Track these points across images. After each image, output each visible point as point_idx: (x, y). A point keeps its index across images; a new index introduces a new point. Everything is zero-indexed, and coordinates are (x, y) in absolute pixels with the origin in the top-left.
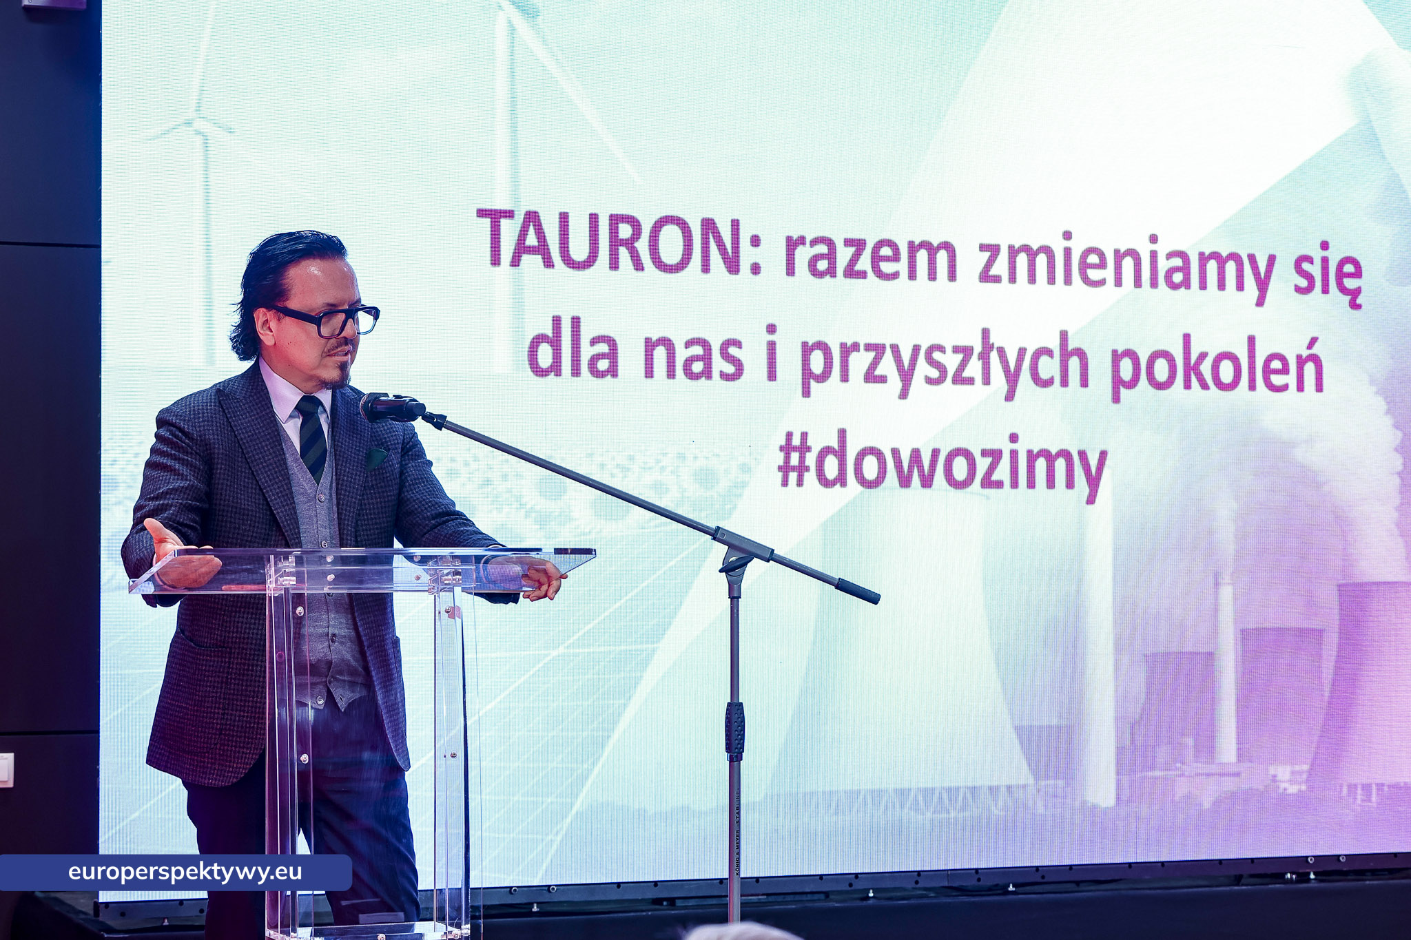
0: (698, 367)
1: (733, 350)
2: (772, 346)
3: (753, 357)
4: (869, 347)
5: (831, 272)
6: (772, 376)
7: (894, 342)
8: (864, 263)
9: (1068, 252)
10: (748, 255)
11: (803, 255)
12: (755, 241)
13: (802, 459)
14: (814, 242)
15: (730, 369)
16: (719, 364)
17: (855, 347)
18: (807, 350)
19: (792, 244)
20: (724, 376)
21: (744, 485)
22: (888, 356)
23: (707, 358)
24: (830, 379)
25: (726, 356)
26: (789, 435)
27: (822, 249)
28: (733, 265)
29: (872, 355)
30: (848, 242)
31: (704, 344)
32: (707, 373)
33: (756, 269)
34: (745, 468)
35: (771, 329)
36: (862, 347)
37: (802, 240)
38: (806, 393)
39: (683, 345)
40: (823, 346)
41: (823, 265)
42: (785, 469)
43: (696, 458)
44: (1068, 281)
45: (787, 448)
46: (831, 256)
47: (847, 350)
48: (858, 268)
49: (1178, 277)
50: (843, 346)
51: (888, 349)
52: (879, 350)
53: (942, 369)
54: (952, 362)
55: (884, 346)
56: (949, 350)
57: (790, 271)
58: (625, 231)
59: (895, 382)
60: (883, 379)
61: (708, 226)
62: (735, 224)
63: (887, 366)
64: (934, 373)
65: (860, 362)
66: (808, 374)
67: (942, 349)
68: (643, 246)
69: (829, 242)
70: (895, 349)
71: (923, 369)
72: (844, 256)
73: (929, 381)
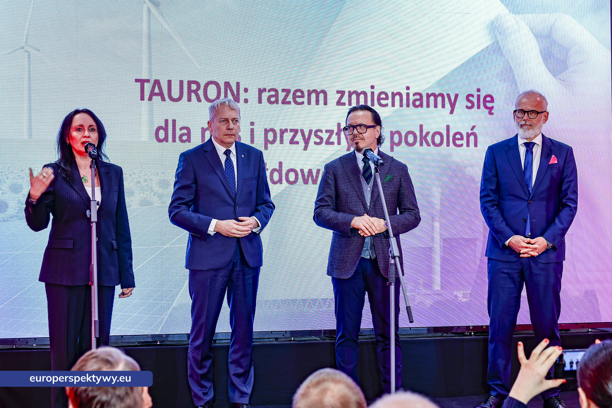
2: (252, 131)
3: (245, 134)
4: (291, 130)
5: (277, 102)
6: (252, 142)
7: (302, 128)
8: (290, 98)
9: (372, 93)
10: (243, 96)
11: (265, 95)
12: (246, 90)
14: (269, 91)
17: (286, 130)
18: (266, 131)
19: (261, 91)
22: (299, 133)
24: (276, 143)
27: (273, 93)
28: (237, 99)
29: (292, 134)
30: (283, 90)
33: (246, 101)
35: (252, 124)
36: (289, 131)
37: (265, 90)
38: (266, 148)
40: (273, 130)
41: (273, 99)
46: (277, 96)
47: (283, 132)
48: (287, 100)
49: (418, 103)
50: (281, 130)
51: (299, 131)
52: (295, 131)
53: (321, 138)
54: (325, 136)
55: (297, 130)
56: (324, 132)
57: (260, 102)
58: (194, 87)
59: (302, 144)
60: (297, 143)
61: (227, 84)
62: (238, 84)
63: (299, 138)
64: (318, 140)
65: (288, 136)
66: (267, 141)
67: (321, 131)
68: (201, 92)
69: (276, 91)
70: (302, 131)
71: (313, 139)
72: (281, 95)
73: (316, 143)
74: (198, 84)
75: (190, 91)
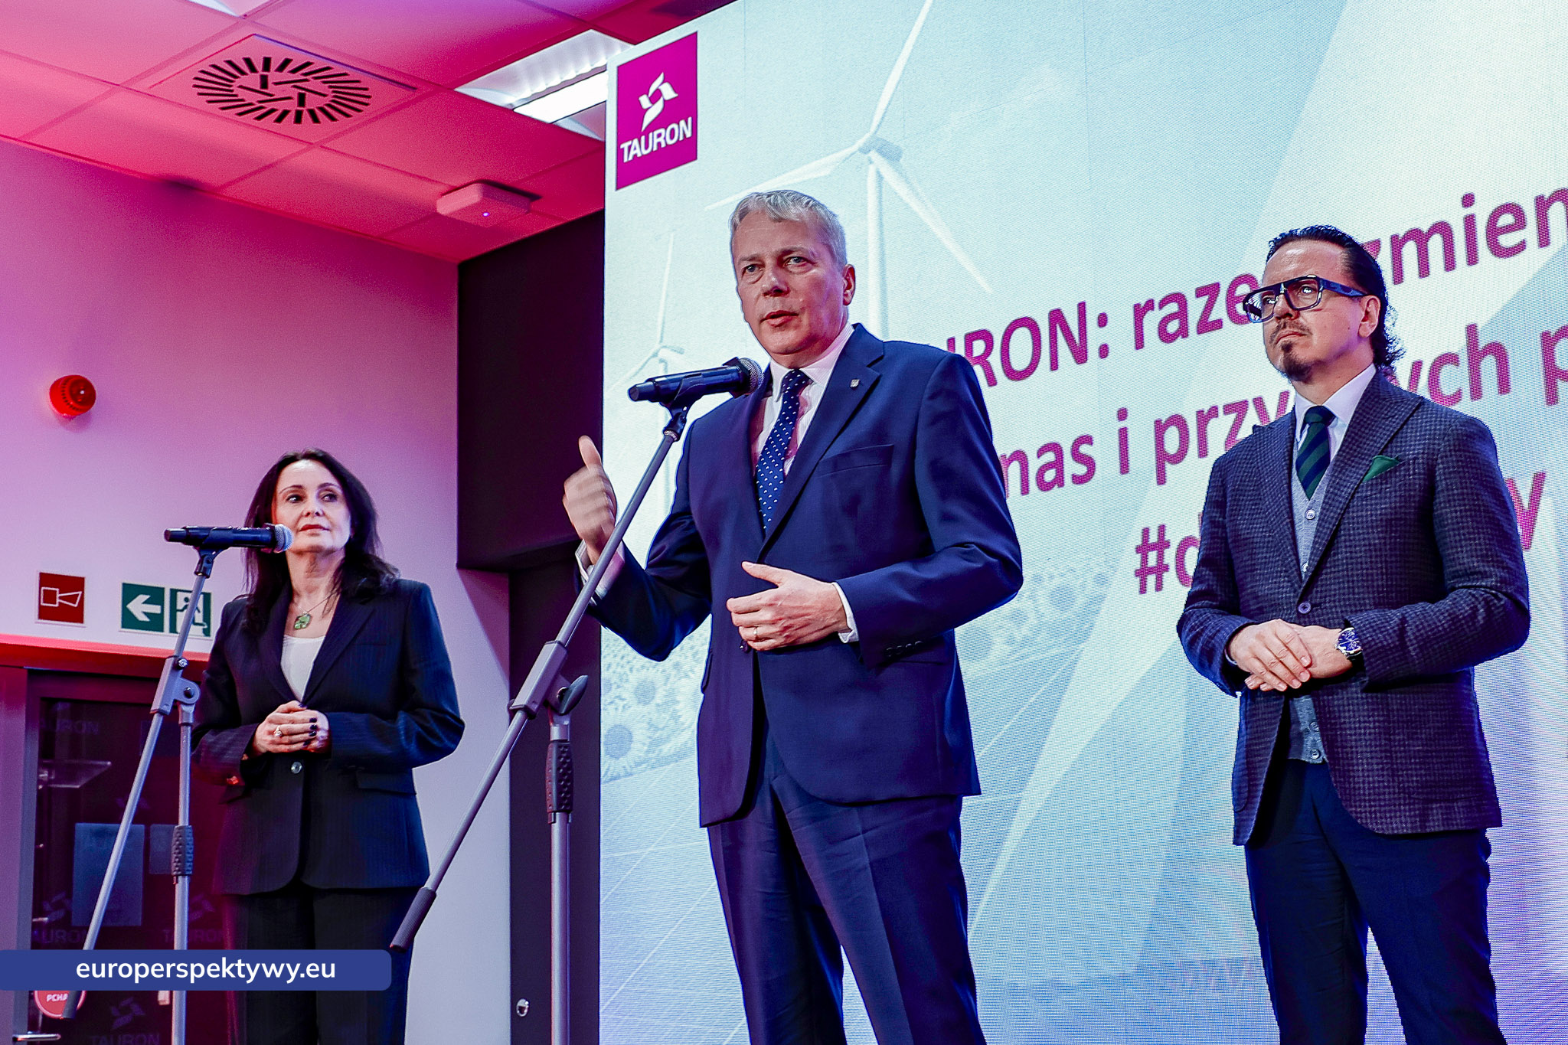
0: (1050, 475)
1: (1084, 449)
2: (1123, 434)
3: (1105, 452)
4: (1228, 409)
5: (1183, 332)
6: (1124, 468)
7: (1257, 395)
8: (1219, 310)
9: (1470, 222)
10: (1095, 337)
11: (1152, 320)
12: (1103, 320)
13: (1160, 557)
14: (1163, 303)
15: (1082, 470)
16: (1071, 467)
17: (1213, 412)
18: (1160, 428)
19: (1140, 312)
20: (1078, 480)
21: (1101, 598)
22: (1251, 413)
23: (1058, 464)
24: (1187, 458)
25: (1078, 457)
26: (1146, 532)
27: (1173, 307)
28: (1080, 356)
29: (1233, 416)
30: (1200, 292)
31: (1055, 448)
32: (1059, 481)
33: (1104, 351)
34: (1102, 580)
35: (1122, 414)
36: (1221, 411)
37: (1150, 305)
38: (1161, 479)
39: (1036, 455)
40: (1178, 421)
41: (1173, 327)
42: (1142, 573)
43: (1052, 577)
44: (1472, 259)
45: (1143, 549)
46: (1182, 315)
47: (1204, 418)
48: (1213, 317)
50: (1200, 413)
51: (1251, 407)
52: (1240, 408)
55: (1245, 402)
57: (1139, 343)
58: (979, 347)
61: (1056, 317)
62: (1082, 307)
65: (1219, 429)
66: (1162, 457)
68: (995, 359)
69: (1179, 298)
70: (1259, 402)
72: (1196, 308)
74: (986, 336)
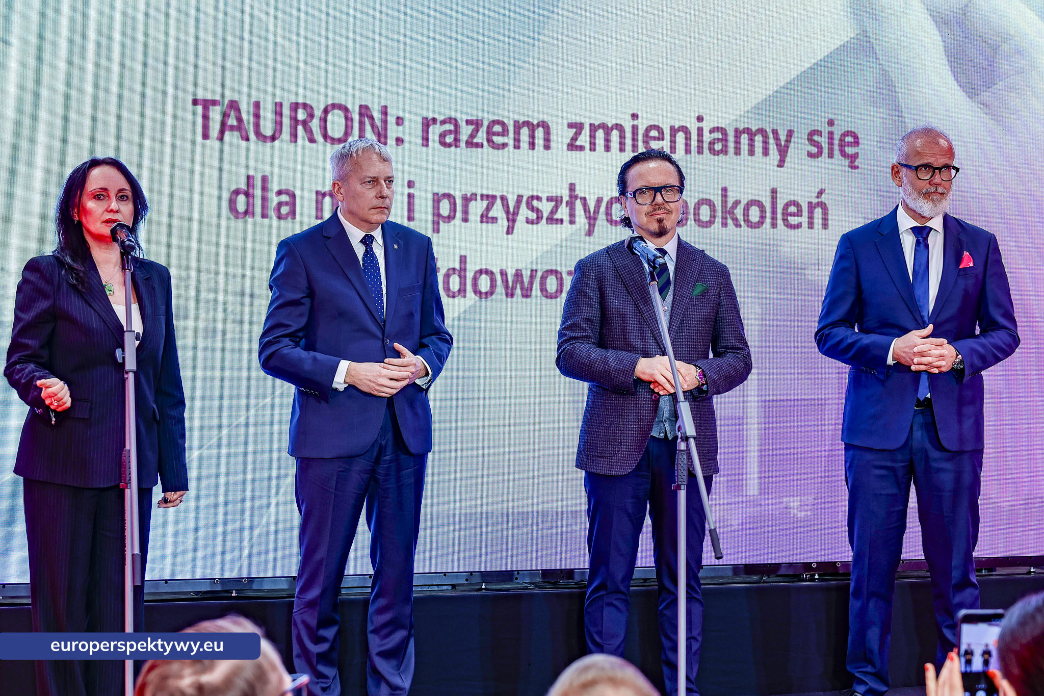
2: (411, 197)
4: (484, 197)
5: (456, 143)
6: (411, 218)
7: (504, 193)
8: (481, 137)
9: (635, 128)
10: (393, 131)
11: (435, 131)
12: (399, 121)
14: (444, 122)
17: (474, 197)
18: (437, 199)
19: (427, 124)
22: (498, 203)
24: (455, 220)
27: (450, 127)
29: (486, 202)
30: (469, 122)
33: (399, 141)
35: (411, 184)
36: (479, 198)
37: (434, 121)
38: (436, 230)
40: (450, 197)
41: (449, 138)
46: (456, 132)
47: (468, 199)
48: (477, 140)
49: (718, 147)
50: (464, 196)
51: (498, 199)
52: (491, 199)
53: (539, 213)
54: (546, 207)
55: (495, 196)
56: (544, 199)
57: (425, 143)
58: (302, 114)
59: (503, 222)
60: (494, 220)
61: (365, 111)
62: (384, 109)
63: (498, 211)
64: (533, 216)
65: (476, 208)
66: (438, 217)
67: (539, 198)
68: (315, 125)
69: (455, 122)
70: (504, 198)
71: (524, 213)
72: (466, 131)
73: (529, 221)
74: (309, 109)
75: (294, 123)
